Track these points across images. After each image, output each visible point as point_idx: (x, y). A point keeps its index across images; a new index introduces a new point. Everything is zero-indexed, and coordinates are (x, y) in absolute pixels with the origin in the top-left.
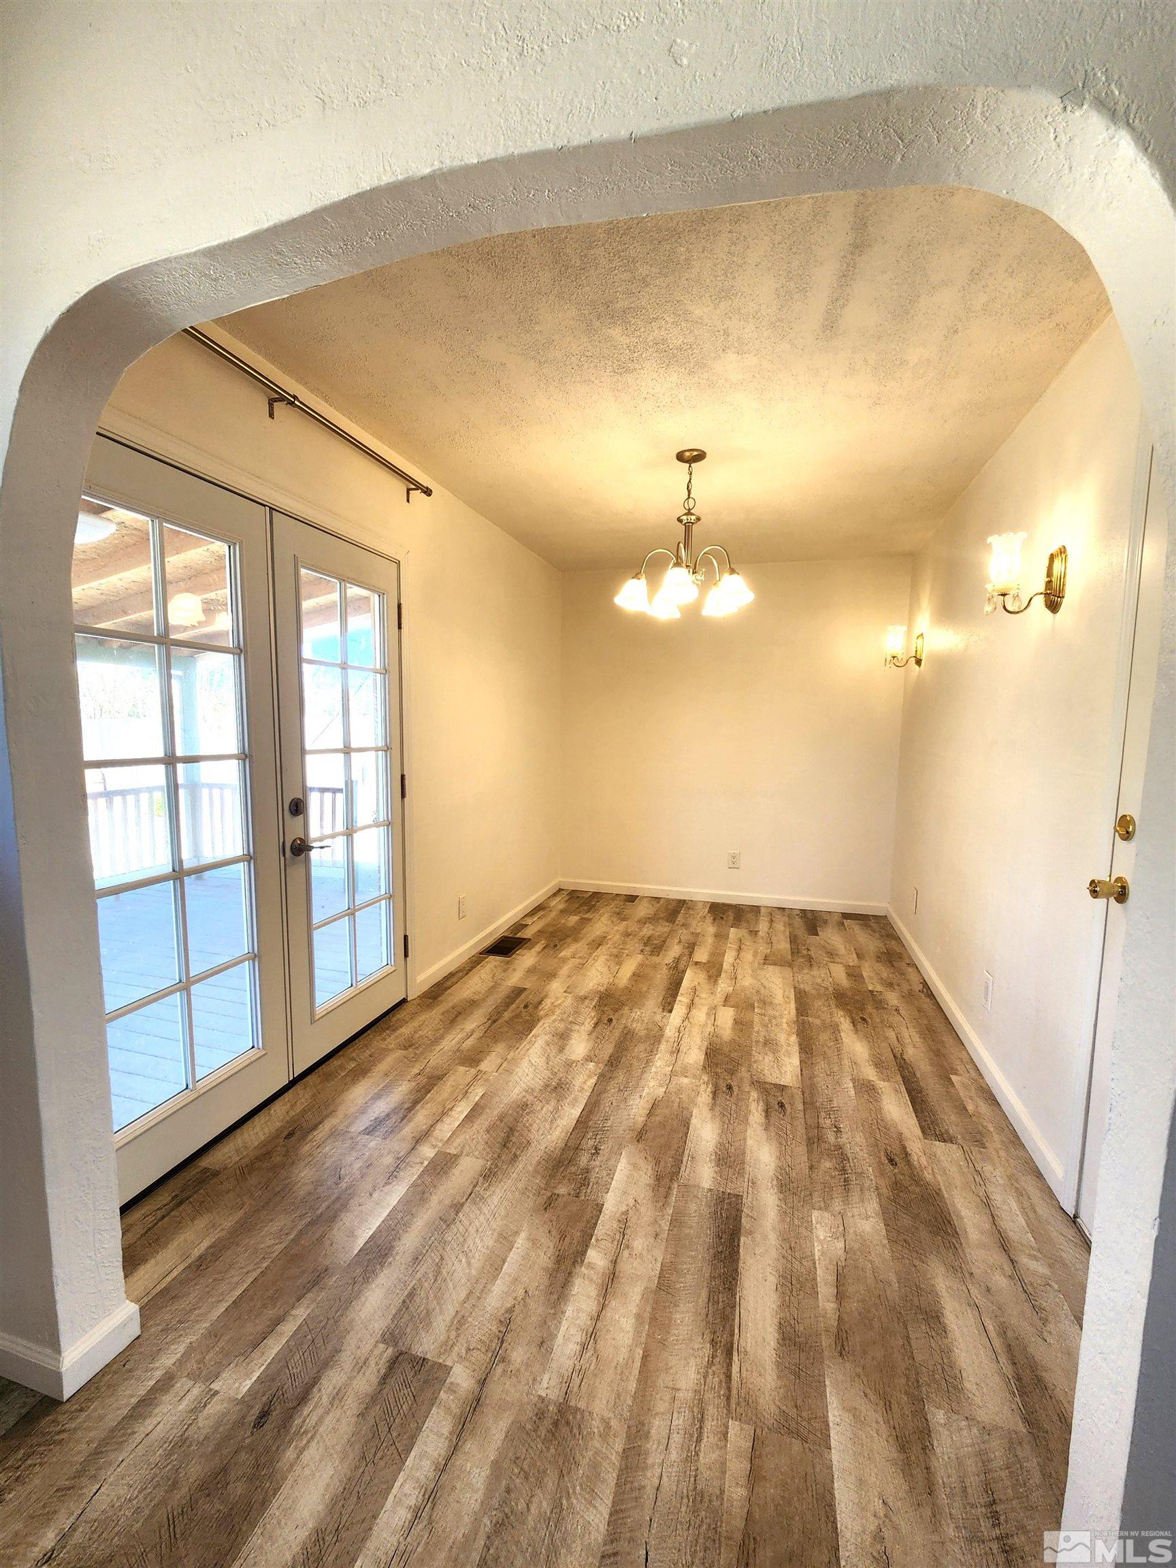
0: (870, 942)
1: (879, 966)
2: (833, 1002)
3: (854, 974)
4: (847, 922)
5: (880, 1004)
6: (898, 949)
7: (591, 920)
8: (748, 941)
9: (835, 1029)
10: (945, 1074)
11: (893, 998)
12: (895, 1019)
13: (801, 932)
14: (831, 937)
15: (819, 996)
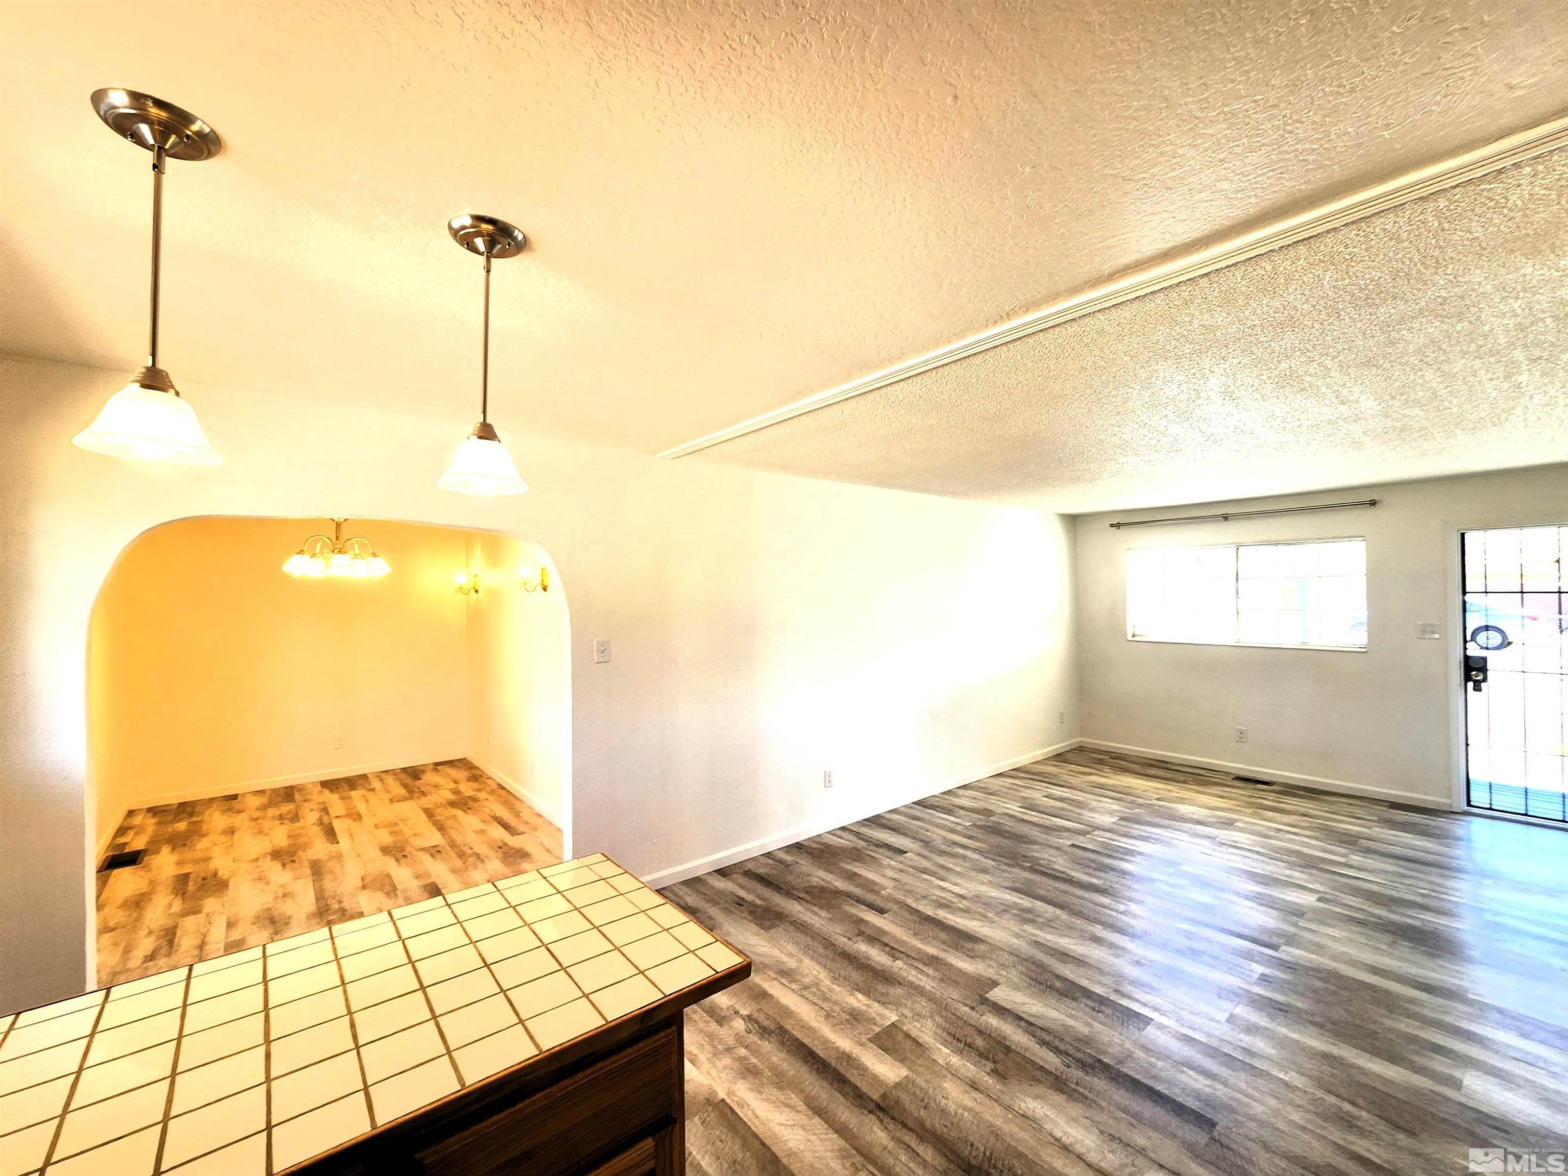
0: (460, 774)
1: (469, 784)
2: (449, 807)
3: (456, 792)
4: (439, 768)
5: (475, 800)
6: (480, 773)
7: (202, 821)
8: (369, 795)
9: (454, 817)
10: (517, 814)
11: (482, 795)
12: (486, 803)
13: (409, 781)
14: (430, 777)
15: (438, 807)
